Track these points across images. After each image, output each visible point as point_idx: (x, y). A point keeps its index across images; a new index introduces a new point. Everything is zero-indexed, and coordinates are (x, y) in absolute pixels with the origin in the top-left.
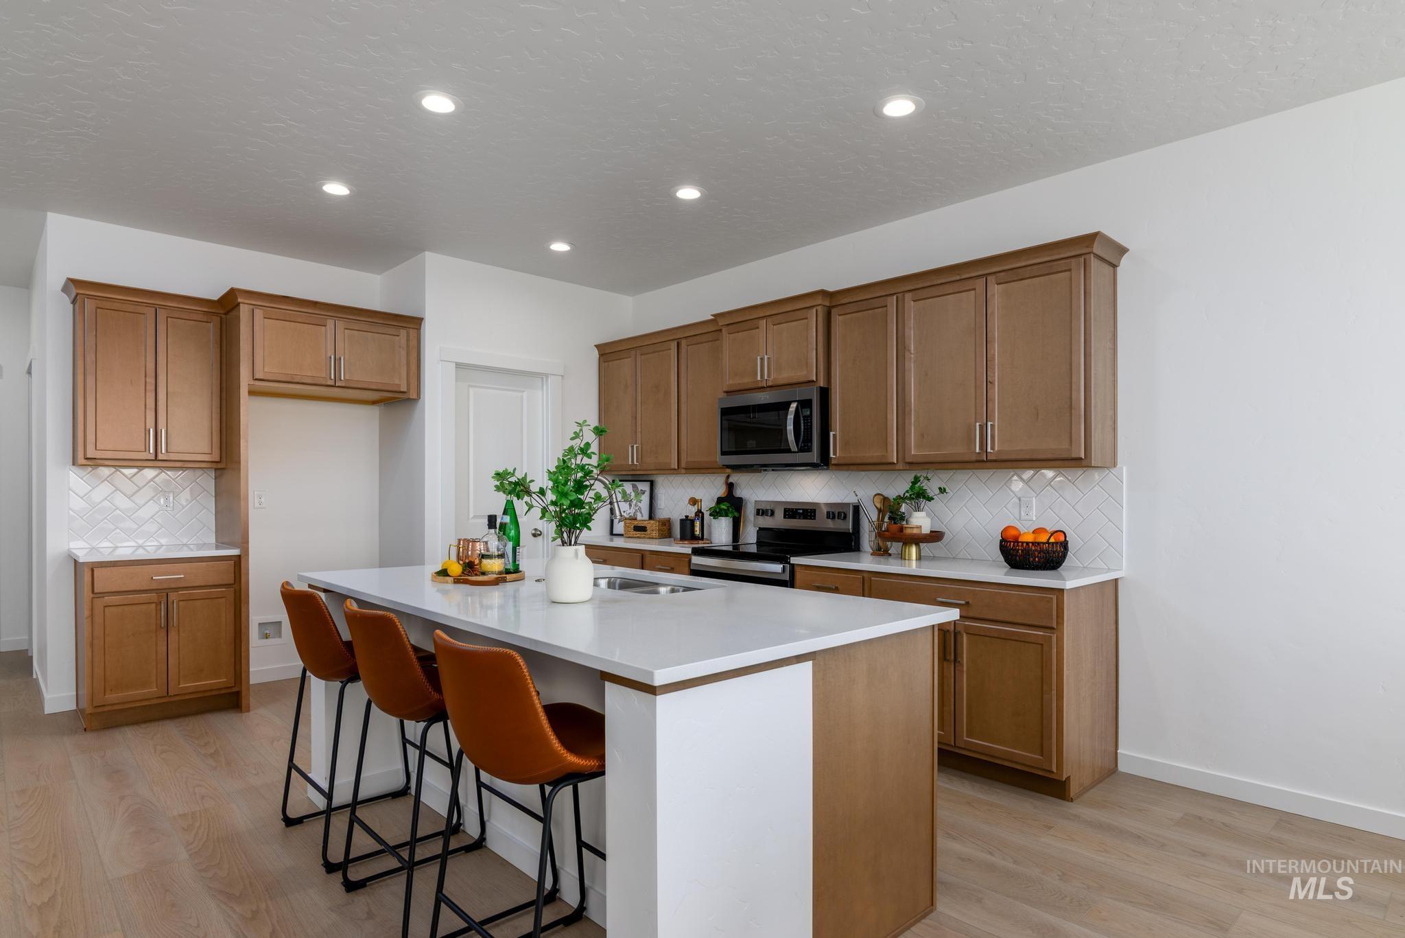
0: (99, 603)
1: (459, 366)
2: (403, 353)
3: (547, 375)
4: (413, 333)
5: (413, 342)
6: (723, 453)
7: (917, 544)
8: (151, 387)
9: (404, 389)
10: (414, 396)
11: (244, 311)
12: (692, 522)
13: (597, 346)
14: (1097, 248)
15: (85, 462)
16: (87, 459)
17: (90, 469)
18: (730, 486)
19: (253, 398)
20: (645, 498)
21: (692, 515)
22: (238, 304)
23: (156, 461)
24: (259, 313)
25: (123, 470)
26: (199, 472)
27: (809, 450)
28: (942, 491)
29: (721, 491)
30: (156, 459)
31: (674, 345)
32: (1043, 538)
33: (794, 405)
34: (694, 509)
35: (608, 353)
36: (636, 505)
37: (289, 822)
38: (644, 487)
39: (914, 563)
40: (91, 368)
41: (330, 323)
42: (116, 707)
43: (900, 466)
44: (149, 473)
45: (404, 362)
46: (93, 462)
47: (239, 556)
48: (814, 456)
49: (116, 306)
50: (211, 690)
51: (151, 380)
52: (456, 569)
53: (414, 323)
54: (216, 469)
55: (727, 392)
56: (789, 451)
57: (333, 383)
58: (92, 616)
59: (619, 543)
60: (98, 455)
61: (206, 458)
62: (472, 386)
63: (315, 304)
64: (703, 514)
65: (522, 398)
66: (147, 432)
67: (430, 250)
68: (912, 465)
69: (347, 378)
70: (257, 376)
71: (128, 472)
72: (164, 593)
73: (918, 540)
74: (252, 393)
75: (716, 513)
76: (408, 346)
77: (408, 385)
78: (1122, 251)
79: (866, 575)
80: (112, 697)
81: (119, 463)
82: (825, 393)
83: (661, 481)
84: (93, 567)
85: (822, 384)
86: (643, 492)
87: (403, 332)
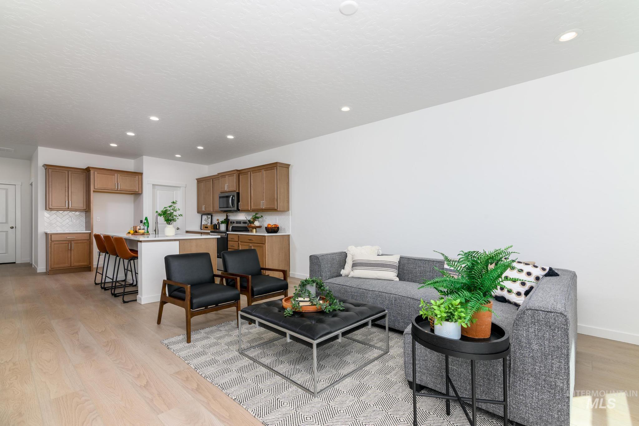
0: (52, 243)
1: (153, 185)
2: (137, 182)
3: (181, 187)
4: (140, 176)
5: (140, 179)
6: (220, 208)
7: (255, 229)
8: (67, 191)
9: (137, 191)
10: (140, 192)
11: (92, 172)
12: (217, 225)
13: (196, 179)
14: (278, 165)
15: (49, 209)
16: (49, 208)
17: (50, 211)
18: (227, 216)
19: (94, 193)
20: (210, 220)
21: (216, 224)
22: (90, 170)
23: (68, 209)
24: (96, 173)
25: (59, 211)
26: (81, 212)
27: (234, 207)
28: (262, 216)
29: (225, 218)
30: (68, 208)
31: (212, 180)
32: (269, 226)
33: (231, 196)
34: (217, 222)
35: (200, 181)
36: (208, 221)
37: (96, 284)
38: (210, 216)
39: (255, 233)
40: (50, 186)
41: (116, 175)
42: (57, 269)
43: (251, 211)
44: (66, 212)
45: (137, 184)
46: (51, 209)
47: (91, 233)
48: (236, 209)
49: (57, 171)
50: (83, 266)
51: (67, 189)
52: (132, 232)
53: (141, 174)
54: (85, 211)
55: (221, 193)
56: (231, 207)
57: (117, 190)
58: (51, 246)
59: (202, 231)
60: (53, 207)
61: (82, 208)
62: (158, 190)
63: (111, 170)
64: (219, 223)
65: (173, 193)
66: (66, 202)
67: (145, 155)
68: (253, 211)
69: (121, 188)
70: (95, 188)
71: (61, 212)
72: (70, 241)
73: (256, 228)
74: (94, 191)
75: (222, 222)
76: (138, 180)
77: (139, 190)
78: (289, 165)
79: (239, 235)
80: (56, 266)
81: (58, 210)
82: (238, 194)
83: (214, 215)
84: (51, 235)
85: (237, 191)
86: (209, 218)
87: (137, 177)
